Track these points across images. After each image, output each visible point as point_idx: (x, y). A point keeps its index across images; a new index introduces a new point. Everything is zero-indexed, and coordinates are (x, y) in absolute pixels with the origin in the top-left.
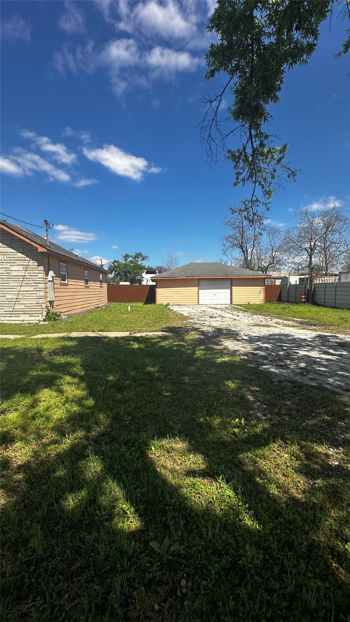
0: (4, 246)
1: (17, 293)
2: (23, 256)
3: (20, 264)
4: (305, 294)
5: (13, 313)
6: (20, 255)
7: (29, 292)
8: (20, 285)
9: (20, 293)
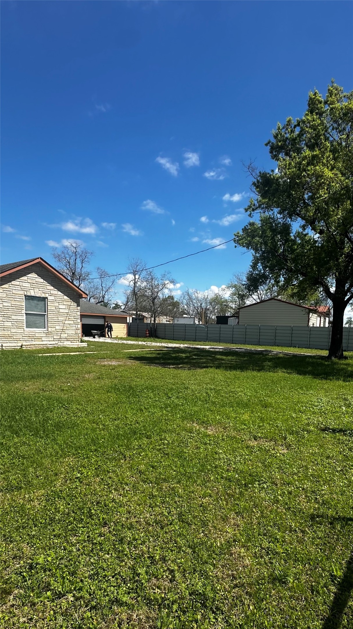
0: (56, 289)
1: (63, 325)
2: (68, 298)
3: (65, 304)
4: (149, 331)
5: (60, 340)
6: (66, 297)
7: (71, 325)
8: (65, 319)
9: (65, 325)
